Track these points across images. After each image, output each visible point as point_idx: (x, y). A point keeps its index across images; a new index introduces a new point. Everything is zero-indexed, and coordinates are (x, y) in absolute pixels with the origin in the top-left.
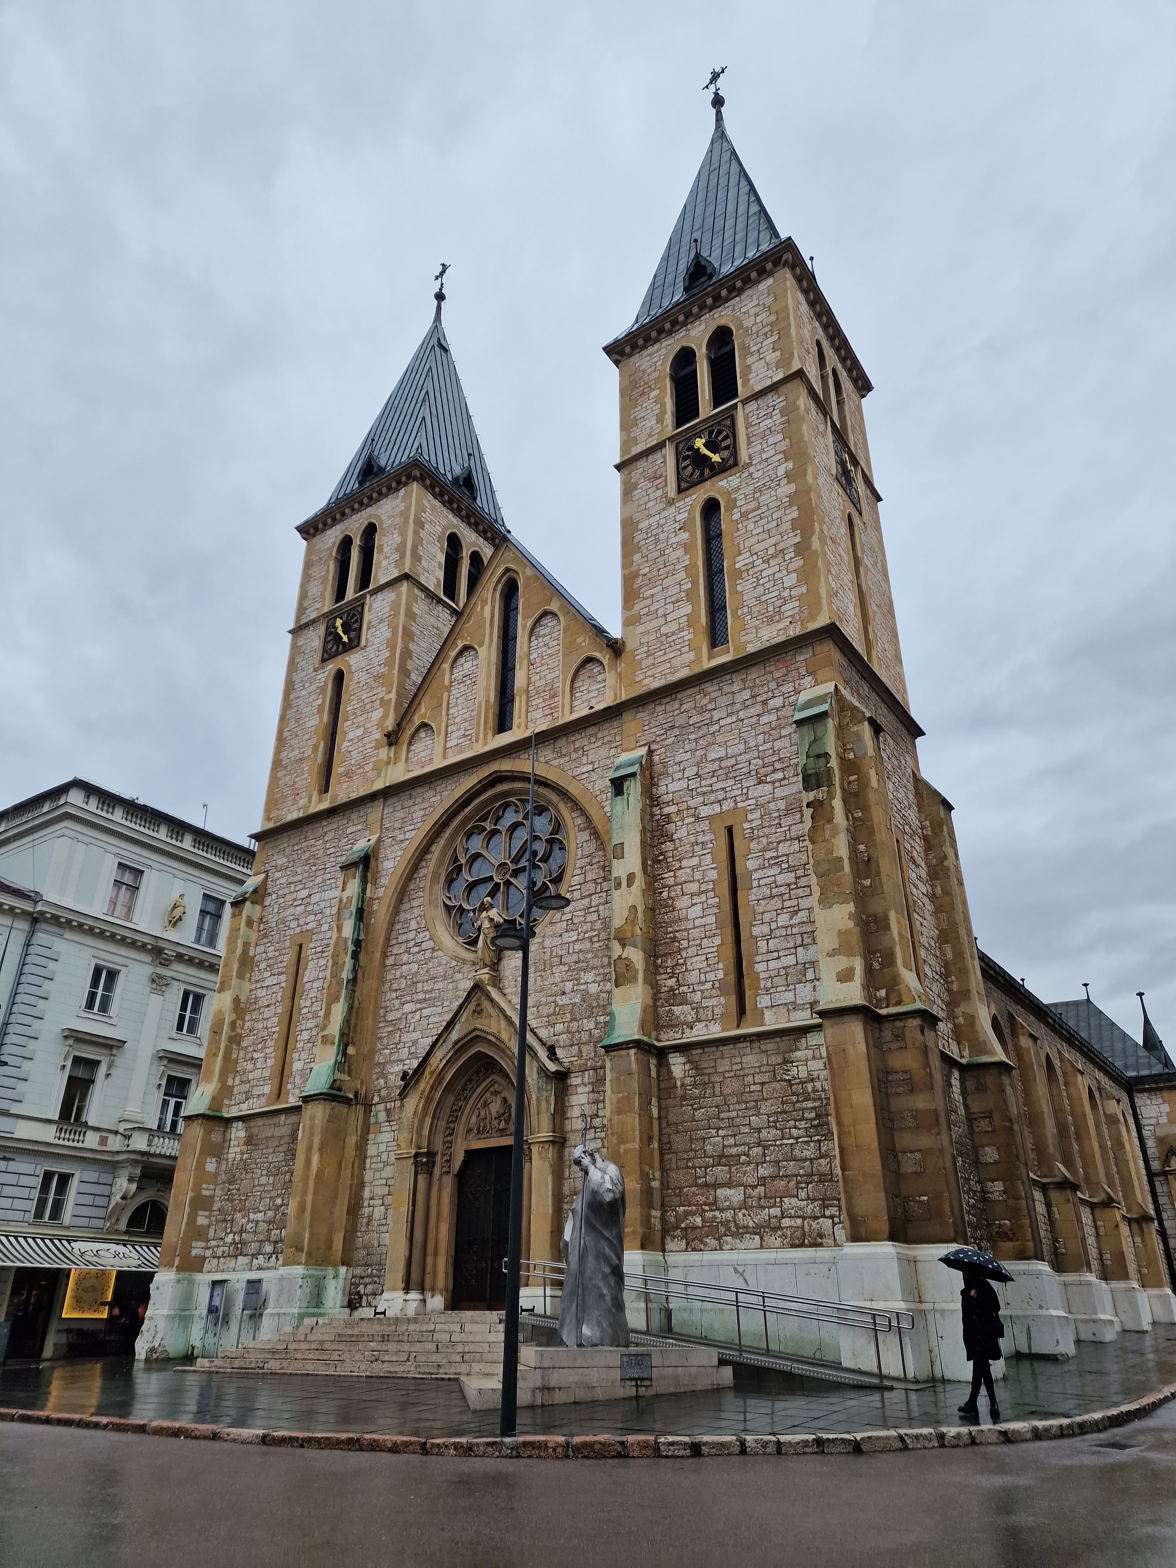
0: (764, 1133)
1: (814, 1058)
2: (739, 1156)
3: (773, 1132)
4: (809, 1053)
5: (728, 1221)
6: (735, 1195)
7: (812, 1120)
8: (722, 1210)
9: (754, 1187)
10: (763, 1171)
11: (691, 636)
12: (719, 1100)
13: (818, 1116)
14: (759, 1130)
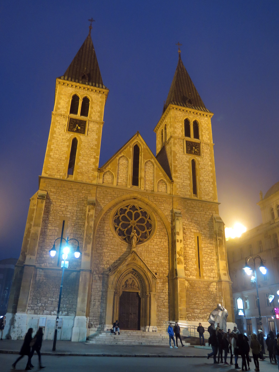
0: (204, 300)
1: (214, 287)
2: (199, 304)
3: (206, 300)
4: (213, 286)
5: (196, 316)
6: (198, 311)
7: (213, 299)
8: (195, 314)
9: (202, 310)
10: (203, 307)
11: (190, 189)
12: (195, 292)
13: (214, 298)
14: (203, 299)
